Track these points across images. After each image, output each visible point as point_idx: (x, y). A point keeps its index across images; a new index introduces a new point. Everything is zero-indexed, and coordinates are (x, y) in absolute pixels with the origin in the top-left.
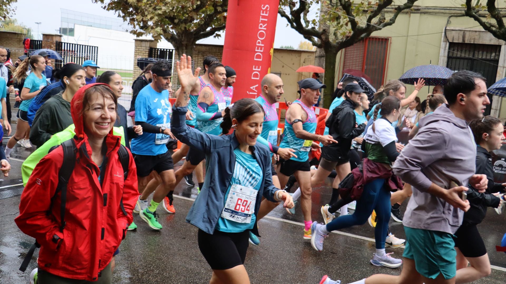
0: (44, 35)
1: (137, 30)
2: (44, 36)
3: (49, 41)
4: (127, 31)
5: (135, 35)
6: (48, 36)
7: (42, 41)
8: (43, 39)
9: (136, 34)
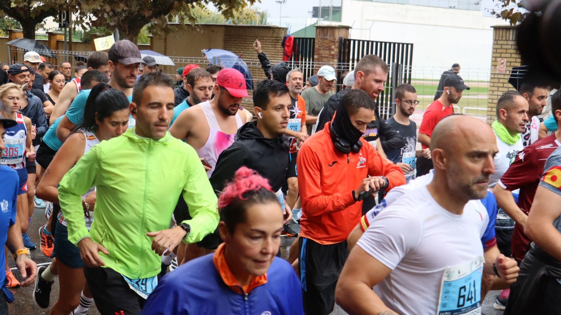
0: (318, 28)
1: (512, 10)
2: (318, 30)
3: (327, 39)
4: (494, 13)
5: (508, 20)
6: (326, 30)
7: (314, 39)
8: (317, 35)
9: (509, 18)
